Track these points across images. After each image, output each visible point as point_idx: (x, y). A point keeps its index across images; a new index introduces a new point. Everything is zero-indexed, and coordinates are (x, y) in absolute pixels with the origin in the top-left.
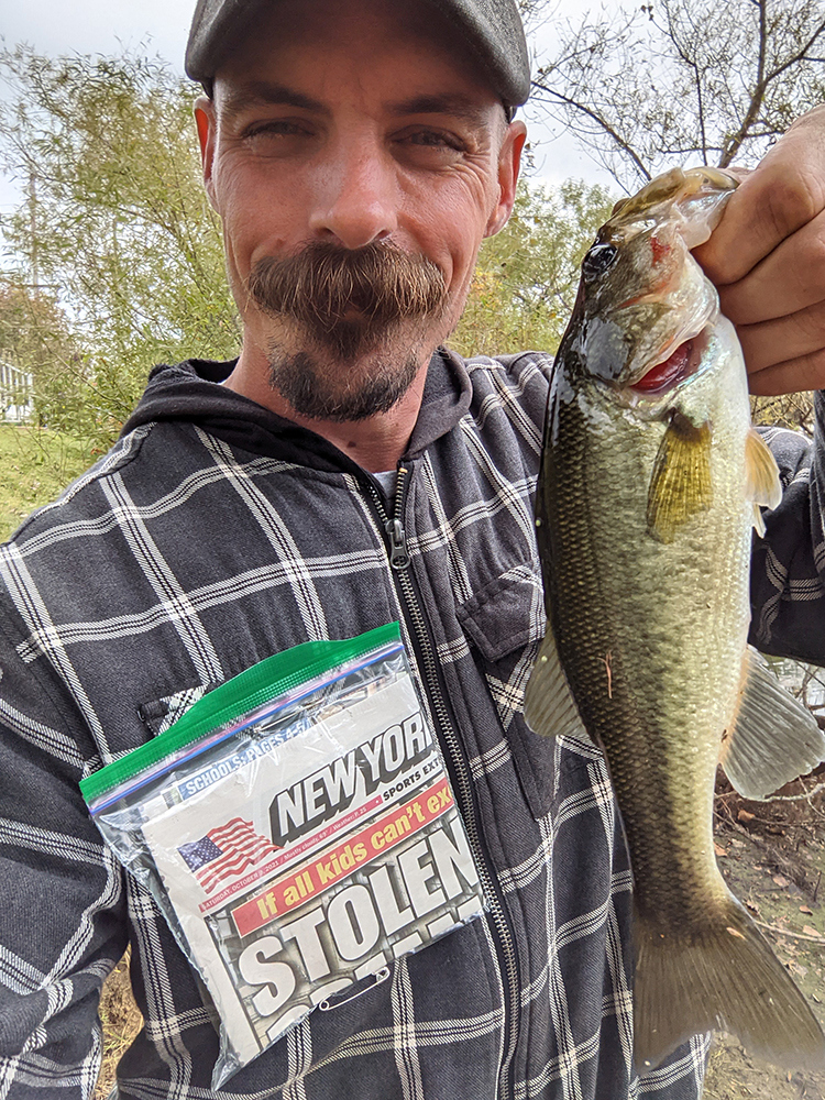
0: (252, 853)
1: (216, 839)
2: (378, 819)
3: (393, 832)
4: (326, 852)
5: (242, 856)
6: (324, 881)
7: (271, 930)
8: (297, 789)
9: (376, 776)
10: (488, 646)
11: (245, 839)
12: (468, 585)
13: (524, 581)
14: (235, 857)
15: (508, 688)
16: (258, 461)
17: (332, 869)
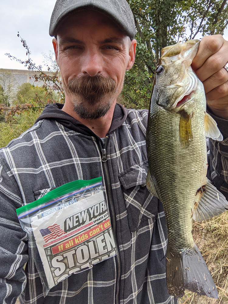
0: (59, 234)
1: (50, 229)
2: (92, 228)
3: (95, 232)
4: (78, 235)
5: (56, 234)
6: (76, 243)
7: (61, 254)
8: (72, 218)
9: (92, 216)
10: (125, 185)
11: (57, 230)
12: (122, 169)
13: (137, 169)
14: (54, 234)
15: (129, 197)
16: (70, 131)
17: (79, 240)
